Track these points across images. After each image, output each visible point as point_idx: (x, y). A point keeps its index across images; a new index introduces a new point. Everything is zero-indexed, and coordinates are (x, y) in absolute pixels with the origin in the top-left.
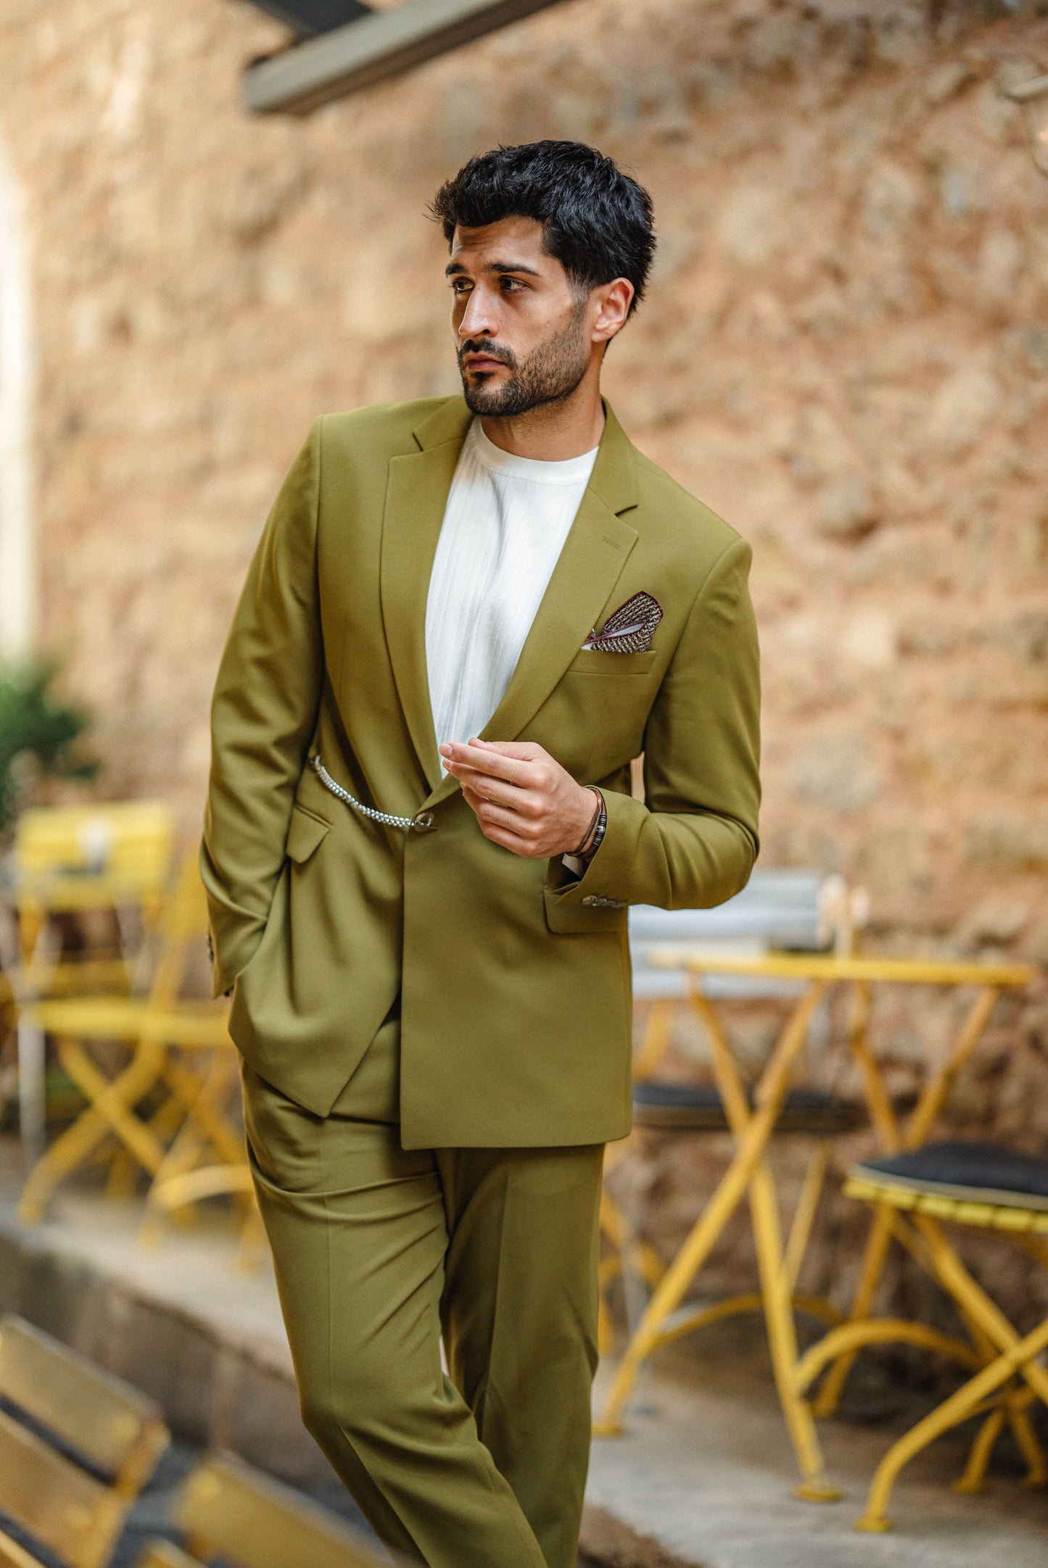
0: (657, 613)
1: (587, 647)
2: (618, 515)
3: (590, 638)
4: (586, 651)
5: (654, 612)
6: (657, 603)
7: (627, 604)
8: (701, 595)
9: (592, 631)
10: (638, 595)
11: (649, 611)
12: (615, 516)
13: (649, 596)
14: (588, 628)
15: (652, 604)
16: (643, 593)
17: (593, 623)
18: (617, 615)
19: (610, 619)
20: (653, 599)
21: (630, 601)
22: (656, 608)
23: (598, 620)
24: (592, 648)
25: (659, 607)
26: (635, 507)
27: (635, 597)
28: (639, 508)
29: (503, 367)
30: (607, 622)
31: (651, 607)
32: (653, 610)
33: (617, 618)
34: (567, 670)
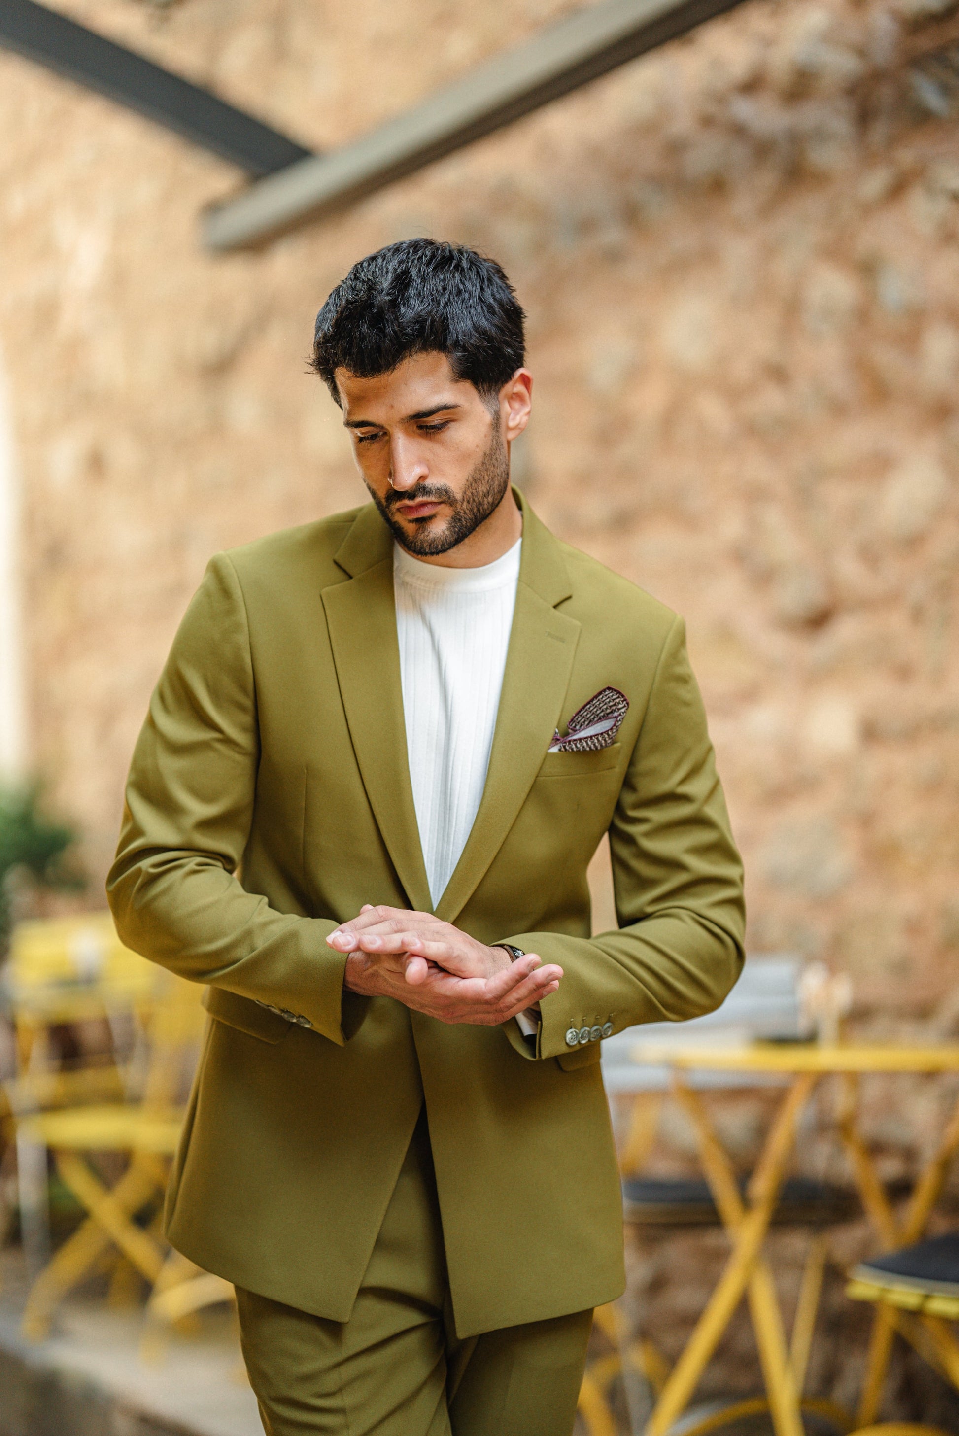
0: (625, 706)
1: (555, 750)
2: (555, 607)
3: (556, 740)
4: (553, 754)
5: (620, 706)
6: (623, 696)
7: (592, 700)
8: (657, 679)
9: (556, 733)
10: (604, 691)
11: (615, 705)
12: (553, 610)
13: (616, 691)
14: (552, 729)
15: (619, 697)
16: (609, 688)
17: (555, 723)
18: (582, 712)
19: (575, 717)
20: (619, 692)
21: (596, 697)
22: (623, 701)
23: (560, 719)
24: (560, 750)
25: (625, 700)
26: (569, 598)
27: (600, 693)
28: (574, 598)
29: (443, 506)
30: (572, 720)
31: (617, 700)
32: (619, 703)
33: (581, 716)
34: (537, 777)
